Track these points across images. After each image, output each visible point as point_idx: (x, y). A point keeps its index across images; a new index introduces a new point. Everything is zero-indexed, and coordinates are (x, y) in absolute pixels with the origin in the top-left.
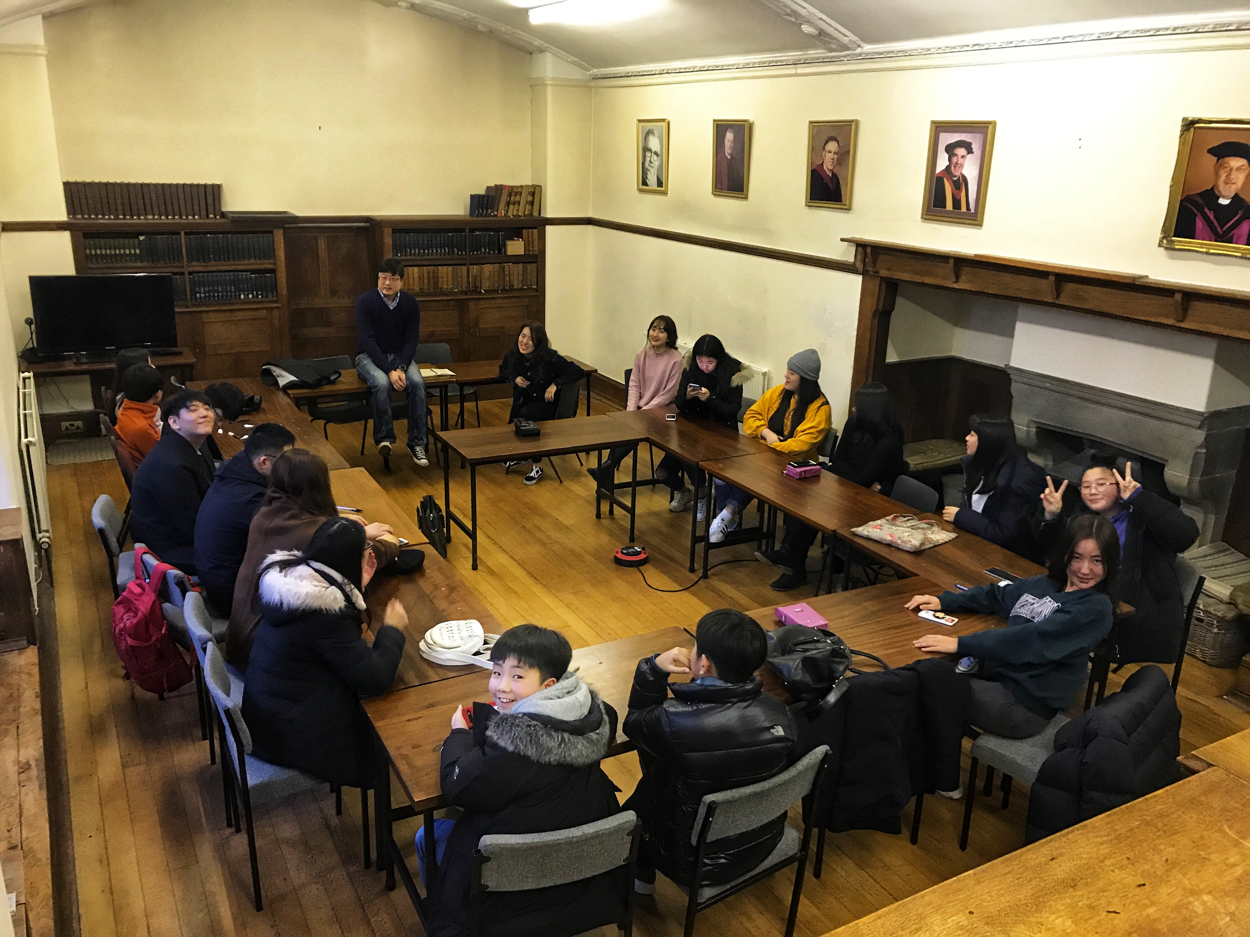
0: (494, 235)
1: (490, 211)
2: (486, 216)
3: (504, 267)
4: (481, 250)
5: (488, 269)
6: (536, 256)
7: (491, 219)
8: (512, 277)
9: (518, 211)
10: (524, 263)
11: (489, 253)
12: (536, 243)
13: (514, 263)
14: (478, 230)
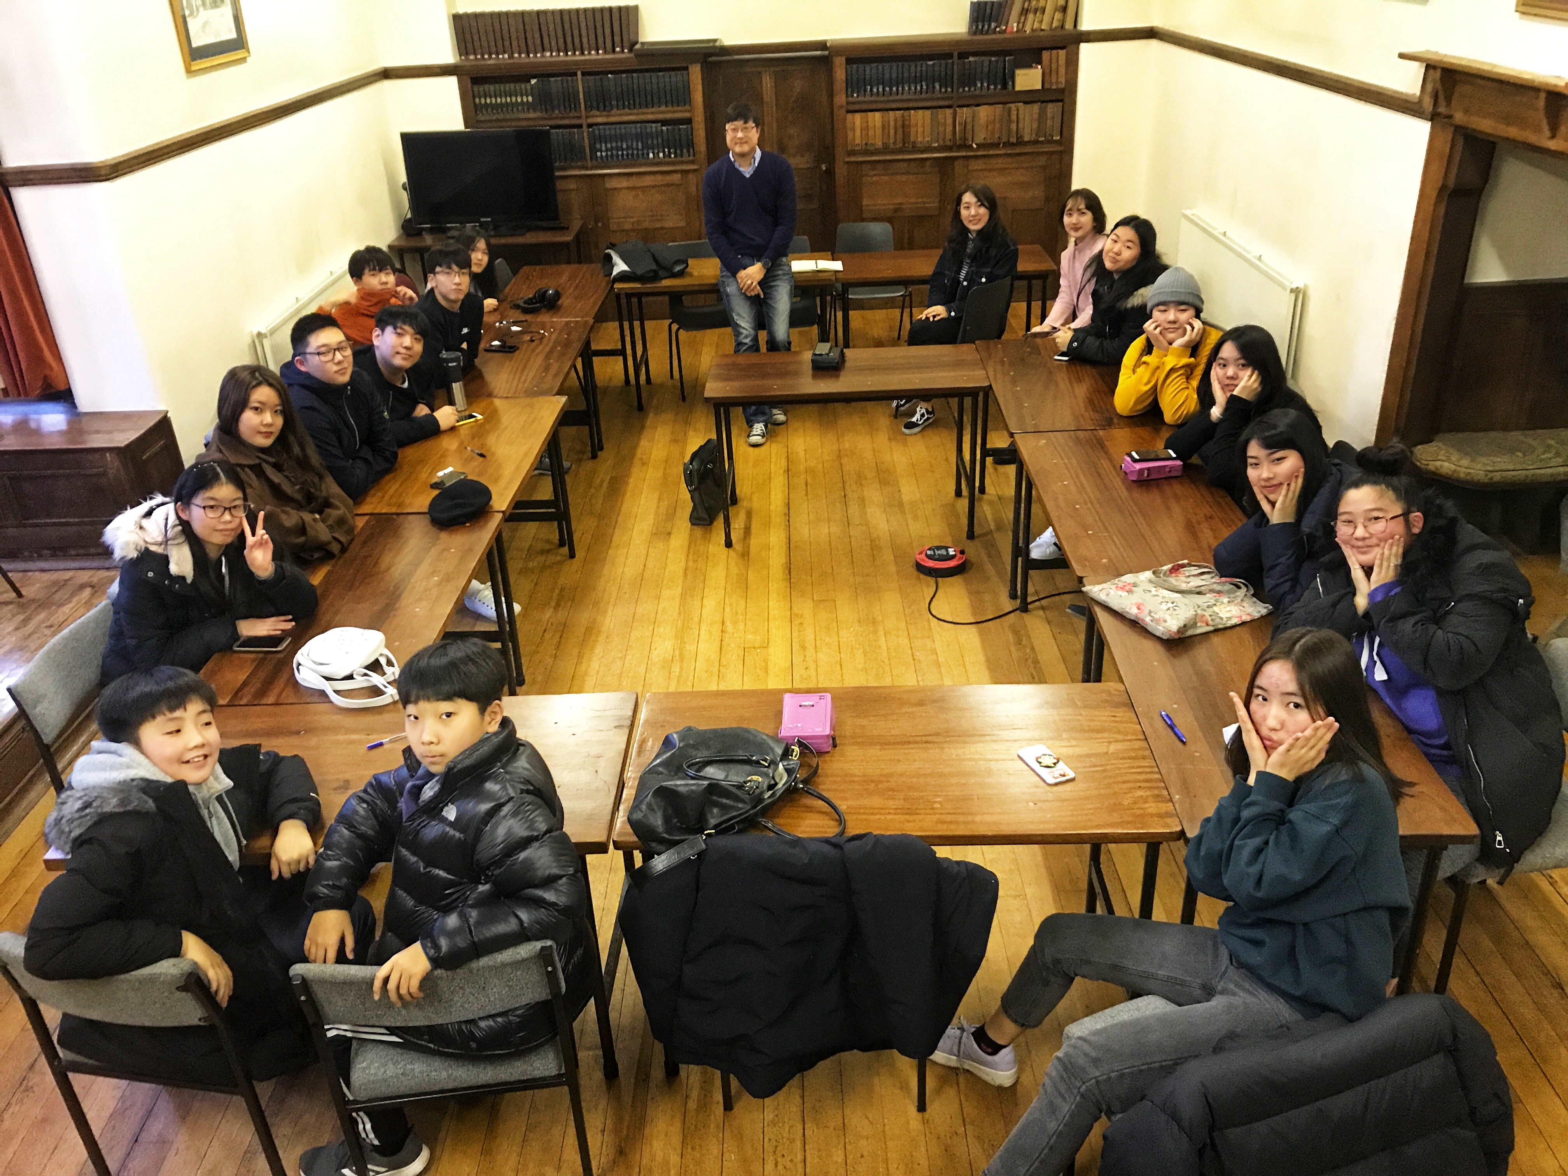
0: (997, 61)
1: (993, 25)
2: (987, 33)
3: (1010, 110)
4: (975, 85)
5: (984, 113)
6: (1062, 91)
7: (993, 36)
8: (1021, 125)
9: (1041, 22)
10: (1042, 102)
11: (988, 88)
12: (1062, 71)
13: (1025, 103)
14: (975, 54)
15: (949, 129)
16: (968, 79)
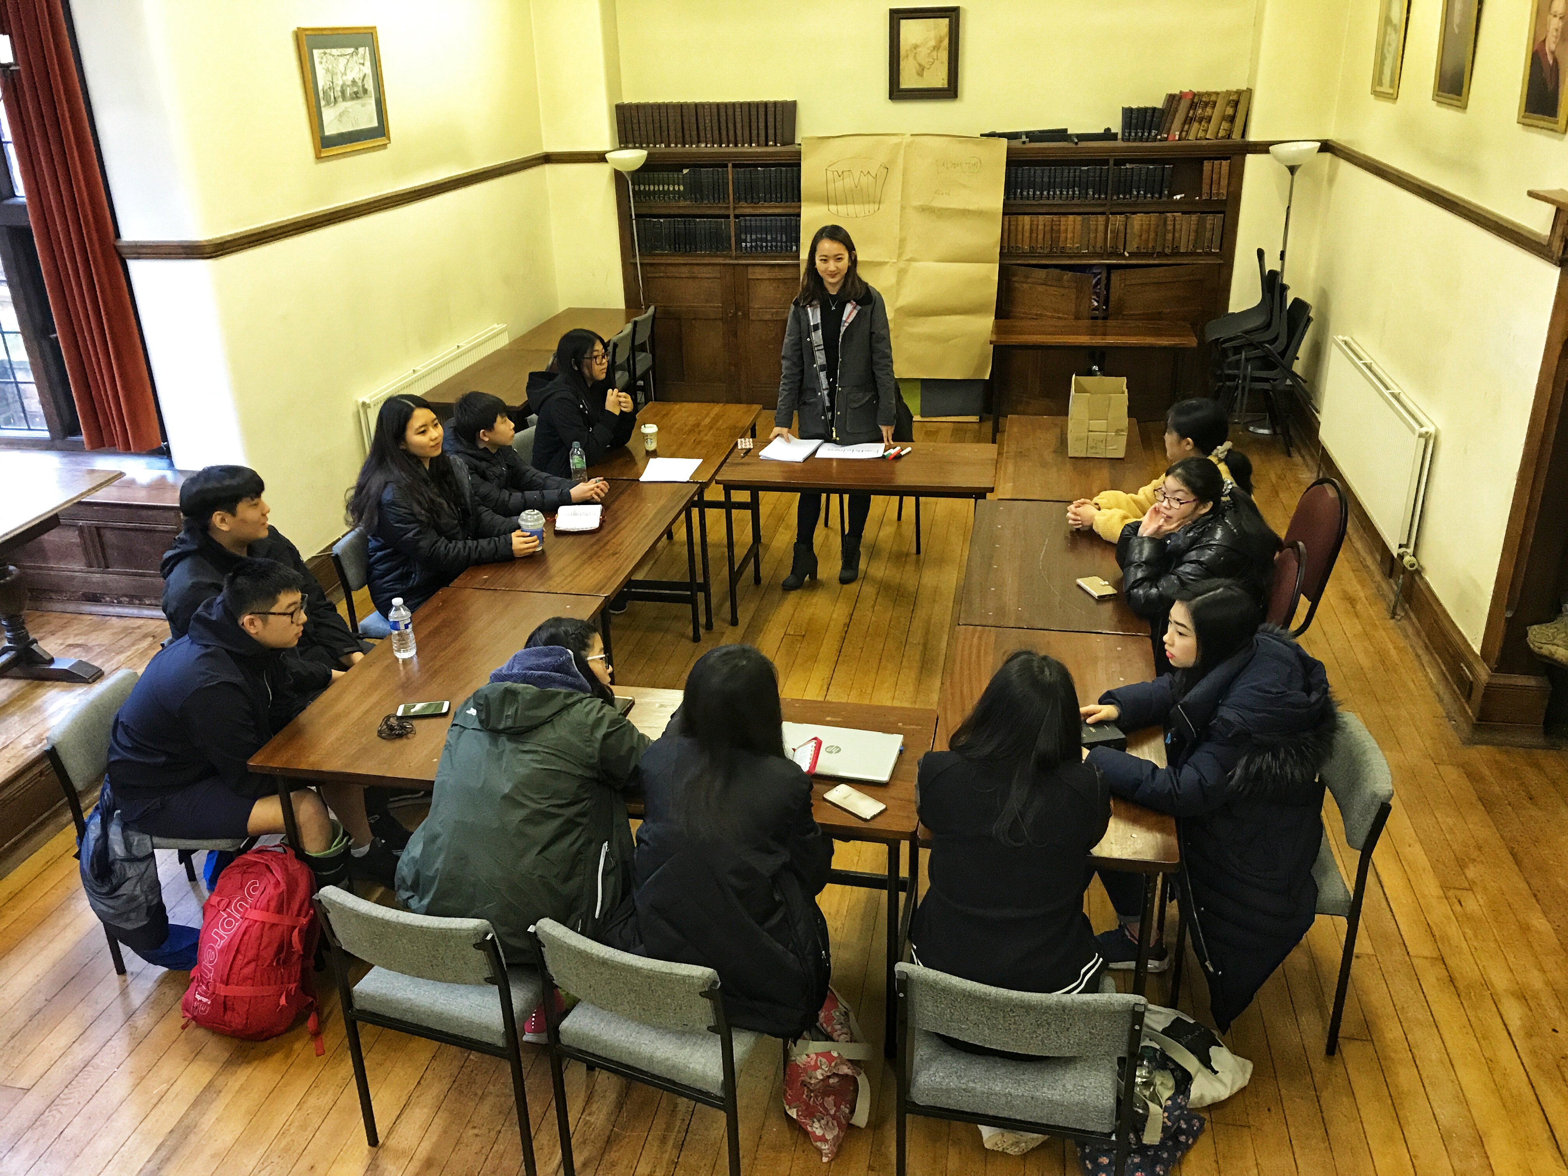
0: (1156, 169)
1: (1154, 132)
2: (1148, 140)
3: (1166, 219)
4: (1131, 193)
5: (1138, 221)
6: (1224, 202)
7: (1155, 144)
9: (1206, 131)
10: (1202, 213)
11: (1145, 197)
13: (1183, 213)
15: (1100, 235)
16: (1124, 186)
